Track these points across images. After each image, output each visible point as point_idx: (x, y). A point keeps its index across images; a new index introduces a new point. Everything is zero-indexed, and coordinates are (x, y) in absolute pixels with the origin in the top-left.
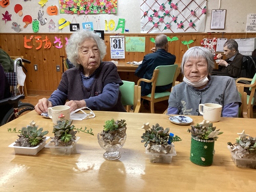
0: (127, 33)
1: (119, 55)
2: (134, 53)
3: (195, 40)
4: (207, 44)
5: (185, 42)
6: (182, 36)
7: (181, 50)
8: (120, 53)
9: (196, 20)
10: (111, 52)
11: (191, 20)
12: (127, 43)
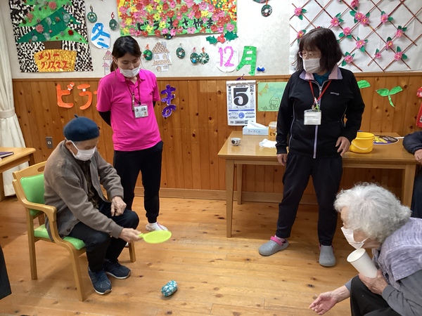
0: (261, 74)
1: (245, 119)
2: (275, 114)
3: (406, 87)
5: (383, 90)
6: (378, 80)
7: (375, 106)
8: (246, 115)
9: (410, 47)
10: (228, 112)
11: (398, 48)
12: (260, 94)
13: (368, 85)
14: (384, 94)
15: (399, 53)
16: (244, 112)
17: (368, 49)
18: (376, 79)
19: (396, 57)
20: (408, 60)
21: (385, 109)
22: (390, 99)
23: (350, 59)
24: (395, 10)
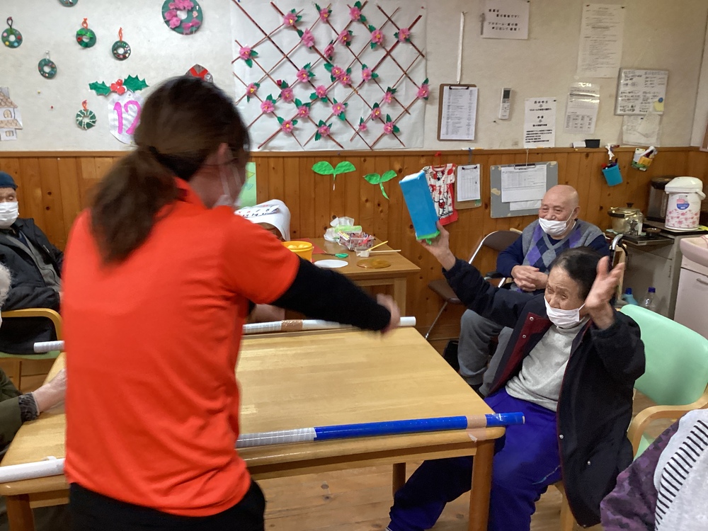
4: (432, 181)
5: (373, 175)
6: (365, 161)
7: (364, 199)
9: (401, 116)
11: (388, 116)
13: (353, 169)
14: (374, 181)
15: (389, 123)
17: (349, 117)
18: (362, 159)
19: (386, 129)
20: (401, 134)
21: (376, 203)
22: (382, 188)
23: (326, 130)
24: (380, 63)
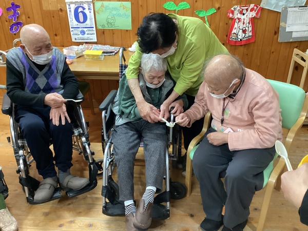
1: (86, 36)
2: (113, 32)
3: (219, 8)
4: (239, 16)
5: (201, 11)
6: (196, 1)
8: (86, 32)
10: (71, 29)
12: (97, 12)
13: (188, 7)
14: (201, 15)
16: (85, 29)
22: (206, 19)
